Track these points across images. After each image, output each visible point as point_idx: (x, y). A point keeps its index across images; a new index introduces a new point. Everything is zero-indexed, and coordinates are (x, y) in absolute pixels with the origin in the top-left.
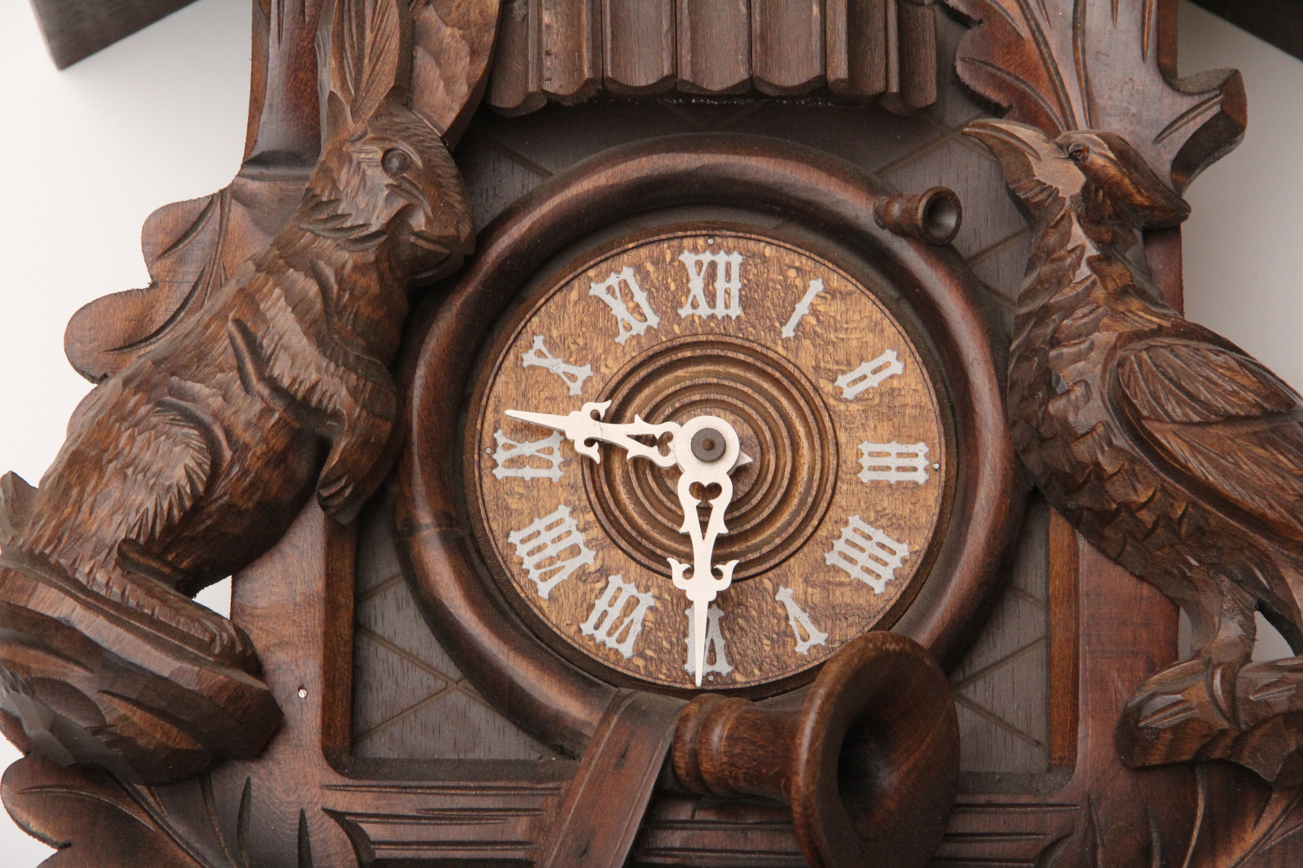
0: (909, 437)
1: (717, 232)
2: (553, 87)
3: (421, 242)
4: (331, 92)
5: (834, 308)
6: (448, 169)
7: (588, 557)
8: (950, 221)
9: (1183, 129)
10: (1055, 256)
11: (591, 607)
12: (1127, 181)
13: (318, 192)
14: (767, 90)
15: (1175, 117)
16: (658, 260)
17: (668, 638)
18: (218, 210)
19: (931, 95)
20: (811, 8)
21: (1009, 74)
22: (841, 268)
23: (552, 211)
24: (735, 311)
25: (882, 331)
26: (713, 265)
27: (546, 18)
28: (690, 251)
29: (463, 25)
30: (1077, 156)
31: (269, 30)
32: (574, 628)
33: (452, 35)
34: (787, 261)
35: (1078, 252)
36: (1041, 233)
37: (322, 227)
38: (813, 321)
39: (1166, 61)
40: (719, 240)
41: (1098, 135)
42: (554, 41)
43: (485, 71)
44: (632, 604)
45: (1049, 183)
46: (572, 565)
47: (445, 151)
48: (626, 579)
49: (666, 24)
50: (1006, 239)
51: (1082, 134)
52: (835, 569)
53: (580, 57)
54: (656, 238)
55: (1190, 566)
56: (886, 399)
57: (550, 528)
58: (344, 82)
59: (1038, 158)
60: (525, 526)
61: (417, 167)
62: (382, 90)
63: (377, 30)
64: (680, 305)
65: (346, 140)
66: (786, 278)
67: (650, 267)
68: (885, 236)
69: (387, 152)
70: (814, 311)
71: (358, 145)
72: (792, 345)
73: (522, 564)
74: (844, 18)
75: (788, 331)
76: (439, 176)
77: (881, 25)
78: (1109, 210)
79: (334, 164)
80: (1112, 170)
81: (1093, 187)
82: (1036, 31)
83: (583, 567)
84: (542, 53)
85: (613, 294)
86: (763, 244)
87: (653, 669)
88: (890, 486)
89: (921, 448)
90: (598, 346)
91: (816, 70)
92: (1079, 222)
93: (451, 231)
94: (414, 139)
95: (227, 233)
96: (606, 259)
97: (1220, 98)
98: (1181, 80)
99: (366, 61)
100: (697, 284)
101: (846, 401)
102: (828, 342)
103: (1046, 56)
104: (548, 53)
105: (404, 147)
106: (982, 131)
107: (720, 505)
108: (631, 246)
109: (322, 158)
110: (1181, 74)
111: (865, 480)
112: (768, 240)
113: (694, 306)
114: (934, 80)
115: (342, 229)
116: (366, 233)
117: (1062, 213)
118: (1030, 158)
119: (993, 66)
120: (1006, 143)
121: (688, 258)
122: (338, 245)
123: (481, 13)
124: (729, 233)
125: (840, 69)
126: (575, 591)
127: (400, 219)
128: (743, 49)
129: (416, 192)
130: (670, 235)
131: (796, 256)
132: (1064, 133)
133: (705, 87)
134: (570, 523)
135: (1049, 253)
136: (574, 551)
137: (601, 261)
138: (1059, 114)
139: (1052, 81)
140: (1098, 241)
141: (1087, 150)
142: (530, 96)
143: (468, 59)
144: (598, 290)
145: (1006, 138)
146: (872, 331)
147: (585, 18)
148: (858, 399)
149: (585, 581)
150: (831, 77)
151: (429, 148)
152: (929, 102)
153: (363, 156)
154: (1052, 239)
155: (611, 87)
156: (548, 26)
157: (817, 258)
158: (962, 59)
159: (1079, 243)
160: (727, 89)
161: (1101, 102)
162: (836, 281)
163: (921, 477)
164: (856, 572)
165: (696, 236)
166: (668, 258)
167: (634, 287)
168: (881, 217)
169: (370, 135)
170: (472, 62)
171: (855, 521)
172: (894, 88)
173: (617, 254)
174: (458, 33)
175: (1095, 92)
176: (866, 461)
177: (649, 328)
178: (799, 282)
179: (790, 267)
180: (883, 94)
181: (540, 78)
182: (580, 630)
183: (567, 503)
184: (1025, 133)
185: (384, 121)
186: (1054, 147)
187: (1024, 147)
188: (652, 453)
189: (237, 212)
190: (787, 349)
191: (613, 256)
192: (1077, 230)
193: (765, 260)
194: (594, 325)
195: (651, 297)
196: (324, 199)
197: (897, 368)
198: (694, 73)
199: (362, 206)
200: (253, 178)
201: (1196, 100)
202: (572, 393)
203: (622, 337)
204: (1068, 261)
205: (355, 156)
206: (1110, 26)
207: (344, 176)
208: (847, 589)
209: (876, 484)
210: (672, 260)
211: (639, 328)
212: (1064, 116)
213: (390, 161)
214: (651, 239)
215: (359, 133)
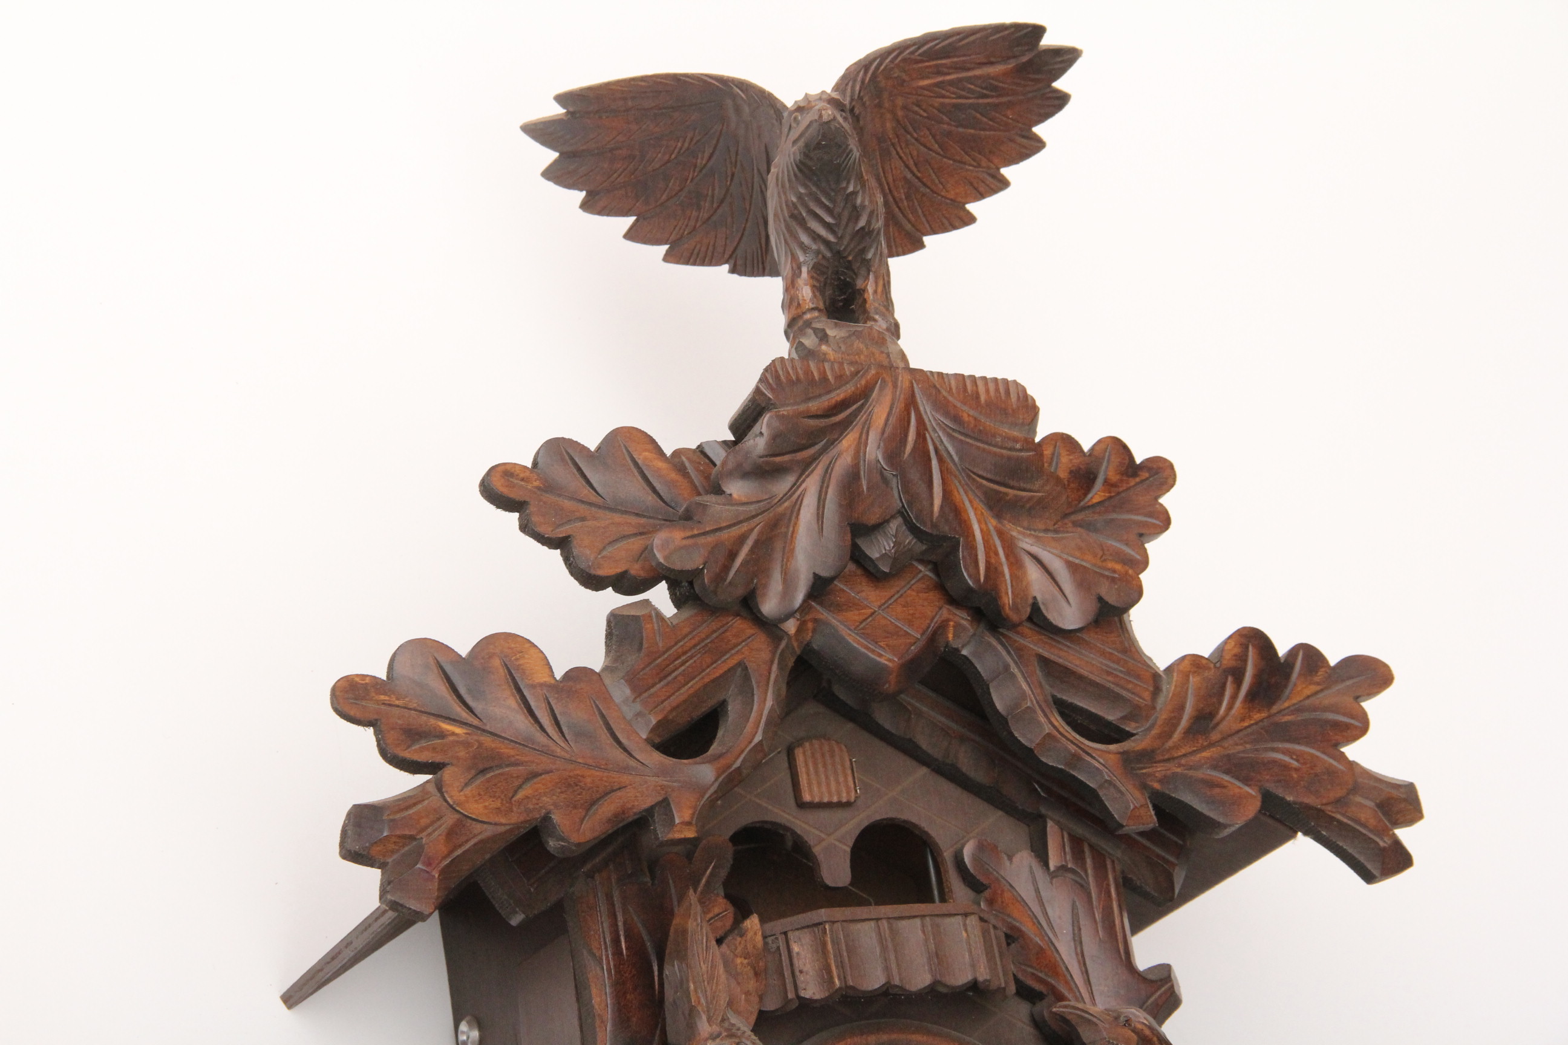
2: (807, 994)
4: (693, 1006)
9: (1155, 1004)
12: (1155, 1039)
15: (1149, 995)
20: (961, 933)
21: (1041, 972)
27: (796, 948)
29: (747, 956)
30: (1126, 1024)
33: (740, 964)
42: (804, 964)
49: (878, 949)
53: (830, 973)
58: (699, 999)
62: (721, 1003)
63: (706, 962)
65: (708, 1038)
74: (982, 940)
77: (991, 943)
80: (1147, 1032)
82: (1050, 943)
91: (971, 975)
97: (1170, 982)
103: (1059, 959)
104: (801, 972)
106: (1065, 1010)
119: (1033, 968)
120: (1082, 1017)
123: (755, 947)
125: (983, 973)
128: (927, 962)
133: (909, 988)
142: (789, 1001)
143: (753, 981)
145: (1082, 1014)
147: (831, 947)
150: (979, 979)
155: (855, 993)
156: (798, 954)
158: (1014, 964)
169: (723, 1034)
170: (758, 980)
174: (743, 961)
175: (1095, 981)
181: (796, 989)
184: (1095, 1010)
185: (726, 1024)
186: (1113, 1018)
187: (1094, 1019)
198: (901, 980)
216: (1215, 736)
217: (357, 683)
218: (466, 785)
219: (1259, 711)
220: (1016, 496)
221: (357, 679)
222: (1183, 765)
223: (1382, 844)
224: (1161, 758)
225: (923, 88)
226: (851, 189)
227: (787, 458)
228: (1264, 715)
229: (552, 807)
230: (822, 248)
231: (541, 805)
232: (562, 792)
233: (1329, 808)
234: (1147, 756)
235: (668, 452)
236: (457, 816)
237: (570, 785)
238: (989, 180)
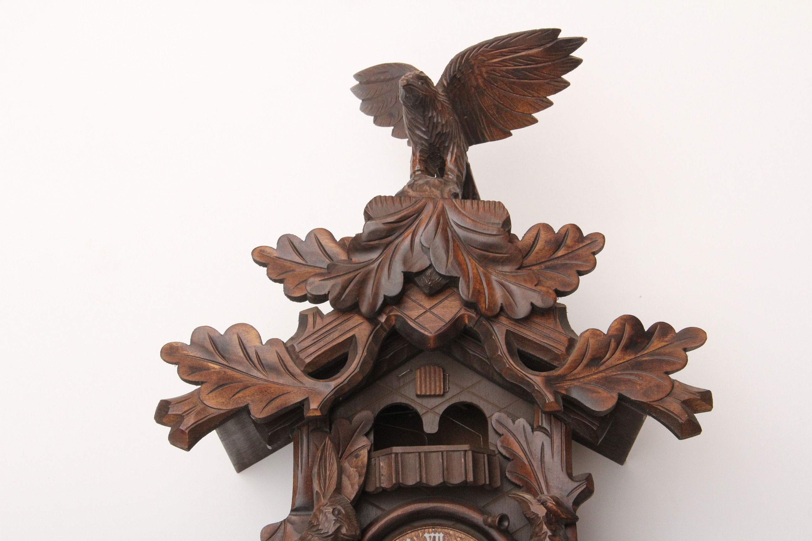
1: (435, 527)
2: (384, 485)
3: (344, 537)
4: (317, 491)
6: (352, 513)
8: (506, 524)
9: (575, 492)
10: (538, 535)
12: (559, 511)
13: (313, 522)
14: (449, 485)
15: (573, 488)
16: (418, 536)
18: (283, 526)
19: (499, 484)
20: (461, 460)
21: (522, 475)
22: (474, 537)
23: (384, 523)
26: (434, 537)
27: (381, 464)
28: (427, 533)
29: (356, 467)
30: (544, 503)
31: (298, 469)
33: (353, 470)
34: (457, 535)
35: (545, 534)
36: (534, 528)
37: (314, 533)
39: (569, 471)
40: (436, 529)
41: (550, 497)
42: (384, 471)
43: (363, 481)
45: (535, 512)
47: (352, 507)
49: (418, 466)
50: (524, 526)
51: (545, 496)
53: (392, 476)
54: (417, 529)
58: (320, 487)
59: (532, 504)
61: (343, 513)
62: (332, 489)
63: (330, 471)
65: (321, 506)
67: (415, 538)
68: (487, 528)
69: (334, 509)
71: (325, 507)
74: (472, 463)
76: (350, 516)
77: (483, 463)
78: (554, 520)
79: (318, 513)
80: (555, 508)
81: (549, 513)
82: (530, 462)
84: (380, 475)
86: (449, 530)
91: (464, 479)
92: (545, 524)
93: (354, 533)
94: (342, 504)
95: (286, 533)
96: (402, 536)
97: (586, 483)
98: (574, 477)
99: (327, 480)
103: (533, 470)
104: (382, 475)
105: (339, 507)
106: (514, 496)
108: (409, 532)
109: (314, 511)
110: (574, 475)
112: (451, 529)
114: (500, 479)
115: (320, 534)
116: (328, 535)
117: (540, 522)
118: (530, 504)
119: (517, 473)
120: (522, 499)
121: (427, 535)
122: (319, 539)
123: (362, 463)
124: (439, 527)
125: (471, 478)
127: (338, 530)
128: (441, 473)
129: (343, 521)
130: (421, 528)
131: (460, 534)
132: (540, 495)
133: (430, 484)
135: (537, 534)
137: (400, 537)
138: (538, 488)
139: (535, 477)
140: (551, 530)
141: (547, 501)
142: (377, 488)
143: (358, 478)
145: (522, 498)
147: (393, 464)
150: (468, 481)
151: (347, 507)
152: (498, 486)
153: (326, 510)
154: (537, 530)
155: (401, 485)
156: (382, 467)
157: (466, 534)
158: (508, 471)
159: (546, 531)
160: (437, 485)
161: (550, 484)
165: (429, 528)
166: (421, 535)
168: (485, 522)
169: (329, 504)
170: (359, 479)
172: (488, 482)
173: (405, 535)
174: (355, 470)
175: (548, 481)
179: (458, 537)
180: (484, 485)
181: (380, 483)
184: (528, 497)
185: (332, 499)
186: (537, 501)
187: (527, 501)
189: (289, 526)
191: (404, 535)
192: (545, 527)
193: (450, 535)
196: (315, 524)
198: (427, 480)
199: (326, 526)
200: (294, 515)
201: (579, 483)
204: (543, 536)
205: (324, 511)
206: (552, 461)
207: (321, 517)
210: (422, 536)
212: (539, 488)
213: (335, 512)
214: (415, 530)
215: (325, 503)
216: (602, 368)
217: (174, 346)
218: (211, 392)
219: (630, 355)
220: (494, 256)
221: (174, 344)
222: (581, 382)
223: (680, 421)
224: (570, 378)
225: (495, 63)
226: (430, 115)
227: (377, 242)
228: (632, 357)
229: (250, 402)
230: (423, 142)
231: (245, 401)
232: (257, 395)
233: (655, 403)
234: (562, 378)
235: (338, 239)
236: (204, 406)
237: (262, 391)
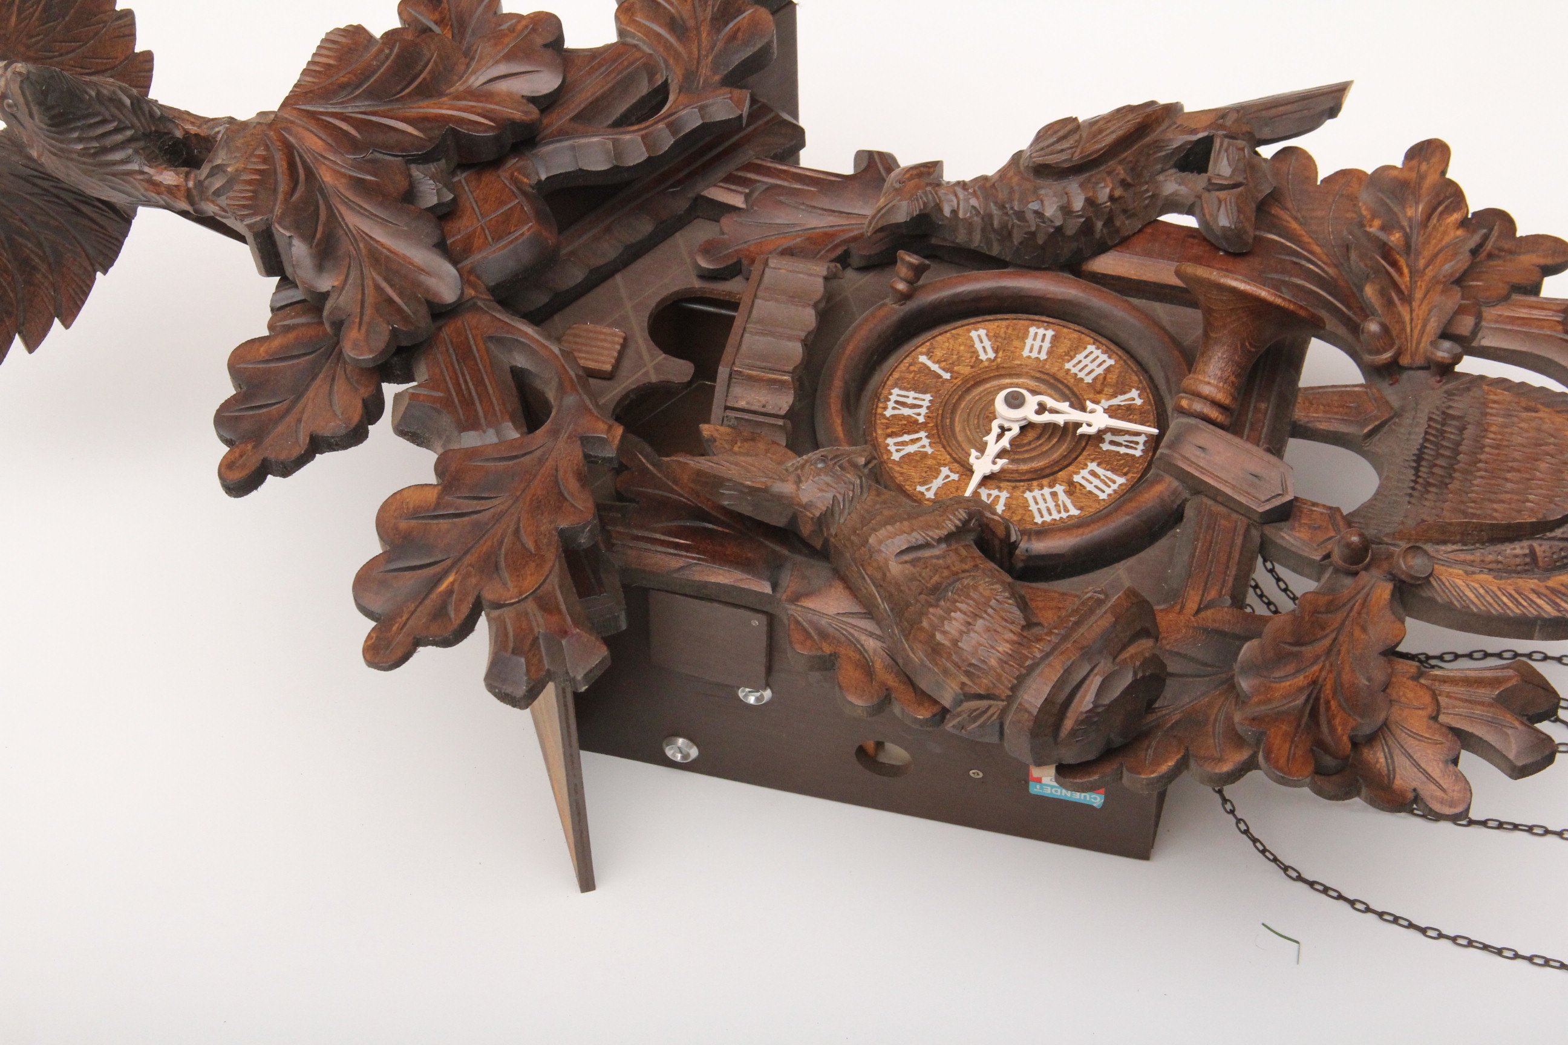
0: (1024, 334)
1: (878, 395)
2: (785, 409)
5: (939, 353)
7: (1059, 489)
11: (1090, 492)
16: (886, 426)
17: (1118, 461)
24: (928, 397)
25: (958, 335)
26: (896, 402)
27: (742, 404)
28: (885, 411)
32: (1102, 503)
33: (740, 447)
34: (904, 369)
38: (944, 363)
40: (882, 396)
44: (1093, 473)
46: (1063, 497)
48: (1077, 473)
49: (769, 339)
52: (1095, 379)
53: (777, 381)
55: (1147, 191)
56: (999, 340)
57: (1037, 503)
60: (1033, 514)
64: (917, 421)
66: (914, 371)
67: (889, 431)
70: (938, 362)
72: (955, 375)
73: (1055, 520)
75: (947, 376)
83: (1065, 492)
85: (901, 450)
86: (890, 378)
87: (1135, 470)
88: (1052, 347)
89: (1033, 330)
90: (930, 462)
91: (818, 279)
96: (880, 447)
100: (906, 411)
101: (996, 358)
102: (958, 358)
104: (764, 406)
107: (1050, 402)
108: (874, 435)
111: (1045, 357)
112: (888, 375)
113: (919, 414)
121: (888, 413)
122: (862, 502)
124: (879, 391)
126: (1079, 498)
128: (795, 306)
130: (873, 417)
133: (812, 326)
134: (1037, 493)
136: (1054, 495)
144: (896, 456)
146: (957, 339)
148: (996, 351)
149: (1074, 492)
155: (799, 367)
156: (748, 403)
160: (816, 320)
162: (924, 349)
163: (1050, 333)
164: (1100, 371)
165: (876, 408)
167: (900, 439)
171: (1068, 366)
176: (1034, 355)
177: (927, 437)
178: (918, 366)
179: (907, 370)
182: (1104, 500)
183: (1024, 492)
188: (1008, 436)
190: (956, 378)
191: (879, 443)
193: (900, 379)
194: (918, 461)
195: (908, 433)
197: (982, 332)
198: (802, 330)
202: (957, 479)
203: (929, 450)
208: (1109, 376)
209: (1050, 353)
210: (888, 420)
211: (926, 442)
214: (873, 426)
216: (691, 22)
217: (373, 644)
218: (504, 584)
220: (429, 73)
221: (369, 643)
222: (707, 54)
224: (694, 67)
226: (93, 94)
227: (320, 229)
229: (552, 526)
230: (134, 145)
231: (546, 533)
232: (542, 515)
234: (690, 76)
235: (266, 333)
236: (530, 599)
237: (538, 507)
238: (121, 22)
